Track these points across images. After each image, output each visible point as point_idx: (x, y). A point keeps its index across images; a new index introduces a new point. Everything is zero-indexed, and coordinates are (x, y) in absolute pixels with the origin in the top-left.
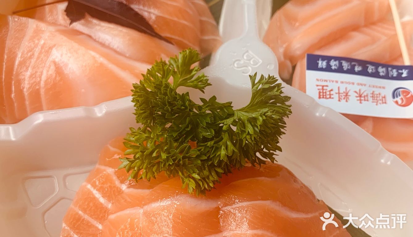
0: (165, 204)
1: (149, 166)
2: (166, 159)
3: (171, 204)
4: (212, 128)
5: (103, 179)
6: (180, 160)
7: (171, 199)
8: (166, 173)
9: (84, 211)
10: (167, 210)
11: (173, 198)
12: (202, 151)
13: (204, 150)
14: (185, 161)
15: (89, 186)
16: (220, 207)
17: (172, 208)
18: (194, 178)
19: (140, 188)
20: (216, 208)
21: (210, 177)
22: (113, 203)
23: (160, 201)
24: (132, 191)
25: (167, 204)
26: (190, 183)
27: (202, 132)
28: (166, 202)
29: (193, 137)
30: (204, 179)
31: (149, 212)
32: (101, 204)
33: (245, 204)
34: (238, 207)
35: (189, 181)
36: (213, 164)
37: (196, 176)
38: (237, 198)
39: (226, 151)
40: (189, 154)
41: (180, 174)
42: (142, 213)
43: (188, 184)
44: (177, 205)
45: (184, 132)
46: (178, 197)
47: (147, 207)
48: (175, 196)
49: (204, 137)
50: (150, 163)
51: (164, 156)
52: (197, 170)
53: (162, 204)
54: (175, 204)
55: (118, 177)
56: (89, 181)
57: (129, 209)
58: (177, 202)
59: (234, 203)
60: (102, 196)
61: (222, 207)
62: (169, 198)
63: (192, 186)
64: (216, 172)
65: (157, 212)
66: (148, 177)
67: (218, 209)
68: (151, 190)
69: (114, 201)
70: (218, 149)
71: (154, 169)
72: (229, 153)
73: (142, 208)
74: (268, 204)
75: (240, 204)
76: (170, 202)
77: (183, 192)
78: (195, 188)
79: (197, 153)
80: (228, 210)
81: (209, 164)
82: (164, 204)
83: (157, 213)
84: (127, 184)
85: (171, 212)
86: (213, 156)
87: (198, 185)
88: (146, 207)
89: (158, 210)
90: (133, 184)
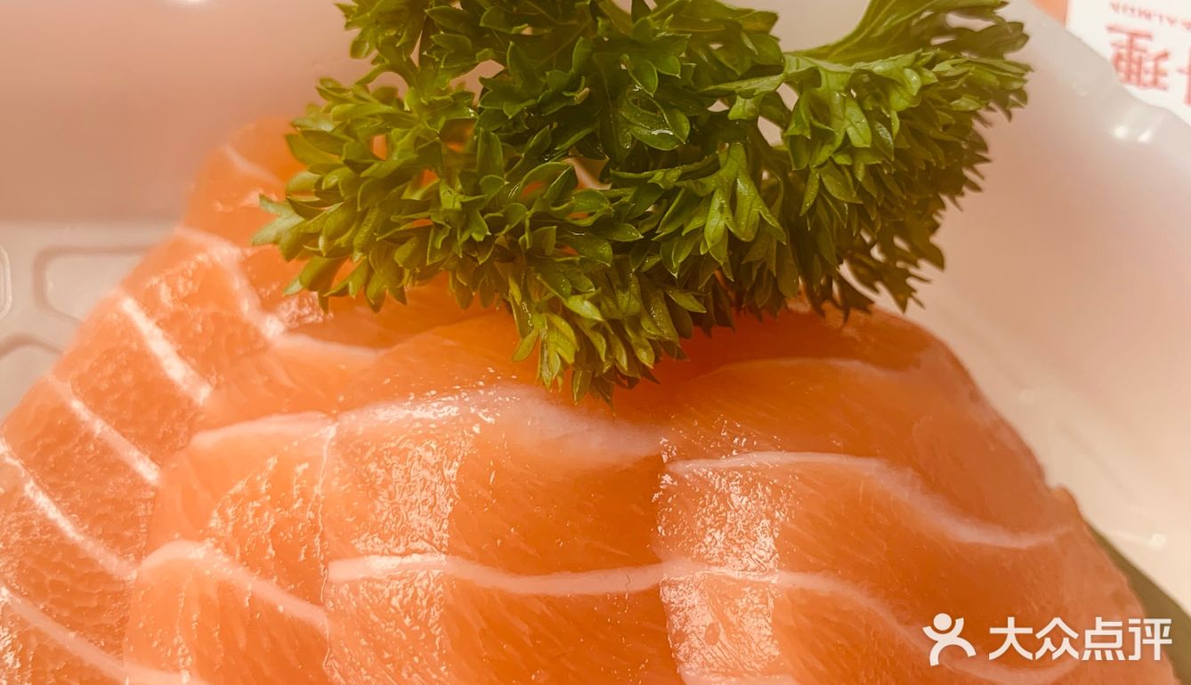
0: (432, 417)
1: (378, 239)
2: (459, 213)
3: (455, 419)
4: (683, 110)
5: (190, 285)
6: (519, 230)
7: (461, 399)
8: (451, 280)
9: (96, 401)
10: (438, 441)
11: (469, 395)
12: (625, 205)
13: (635, 199)
14: (544, 234)
15: (129, 306)
16: (665, 458)
17: (460, 434)
18: (570, 316)
19: (340, 341)
20: (646, 459)
21: (646, 324)
22: (217, 387)
23: (412, 398)
24: (304, 345)
25: (440, 416)
26: (554, 337)
27: (632, 120)
28: (439, 408)
29: (591, 138)
30: (617, 325)
31: (357, 441)
32: (169, 384)
33: (772, 459)
34: (740, 470)
35: (551, 326)
36: (661, 270)
37: (584, 308)
38: (740, 430)
39: (730, 217)
40: (566, 205)
41: (515, 291)
42: (332, 440)
43: (543, 343)
44: (483, 425)
45: (556, 108)
46: (491, 393)
47: (353, 417)
48: (481, 388)
49: (638, 145)
50: (387, 225)
51: (452, 199)
52: (591, 283)
53: (419, 413)
54: (476, 419)
55: (255, 284)
56: (133, 285)
57: (276, 418)
58: (487, 415)
59: (726, 450)
60: (179, 353)
61: (671, 461)
62: (453, 392)
63: (559, 350)
64: (668, 306)
65: (393, 445)
66: (373, 289)
67: (654, 467)
68: (382, 352)
69: (222, 378)
70: (697, 202)
71: (401, 254)
72: (743, 229)
73: (335, 418)
74: (869, 472)
75: (754, 459)
76: (456, 409)
77: (514, 377)
78: (570, 360)
79: (600, 207)
80: (698, 477)
81: (644, 269)
82: (429, 415)
83: (396, 448)
84: (285, 315)
85: (455, 451)
86: (669, 230)
87: (586, 351)
88: (350, 419)
89: (401, 438)
90: (310, 319)
